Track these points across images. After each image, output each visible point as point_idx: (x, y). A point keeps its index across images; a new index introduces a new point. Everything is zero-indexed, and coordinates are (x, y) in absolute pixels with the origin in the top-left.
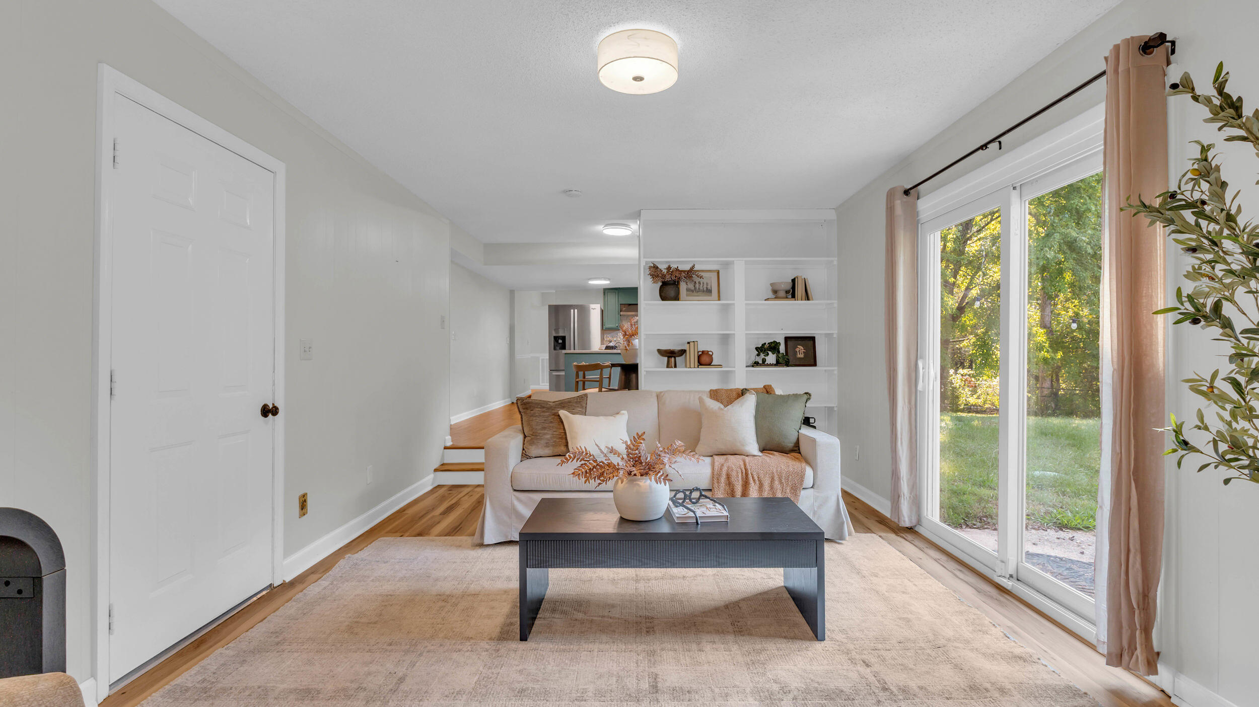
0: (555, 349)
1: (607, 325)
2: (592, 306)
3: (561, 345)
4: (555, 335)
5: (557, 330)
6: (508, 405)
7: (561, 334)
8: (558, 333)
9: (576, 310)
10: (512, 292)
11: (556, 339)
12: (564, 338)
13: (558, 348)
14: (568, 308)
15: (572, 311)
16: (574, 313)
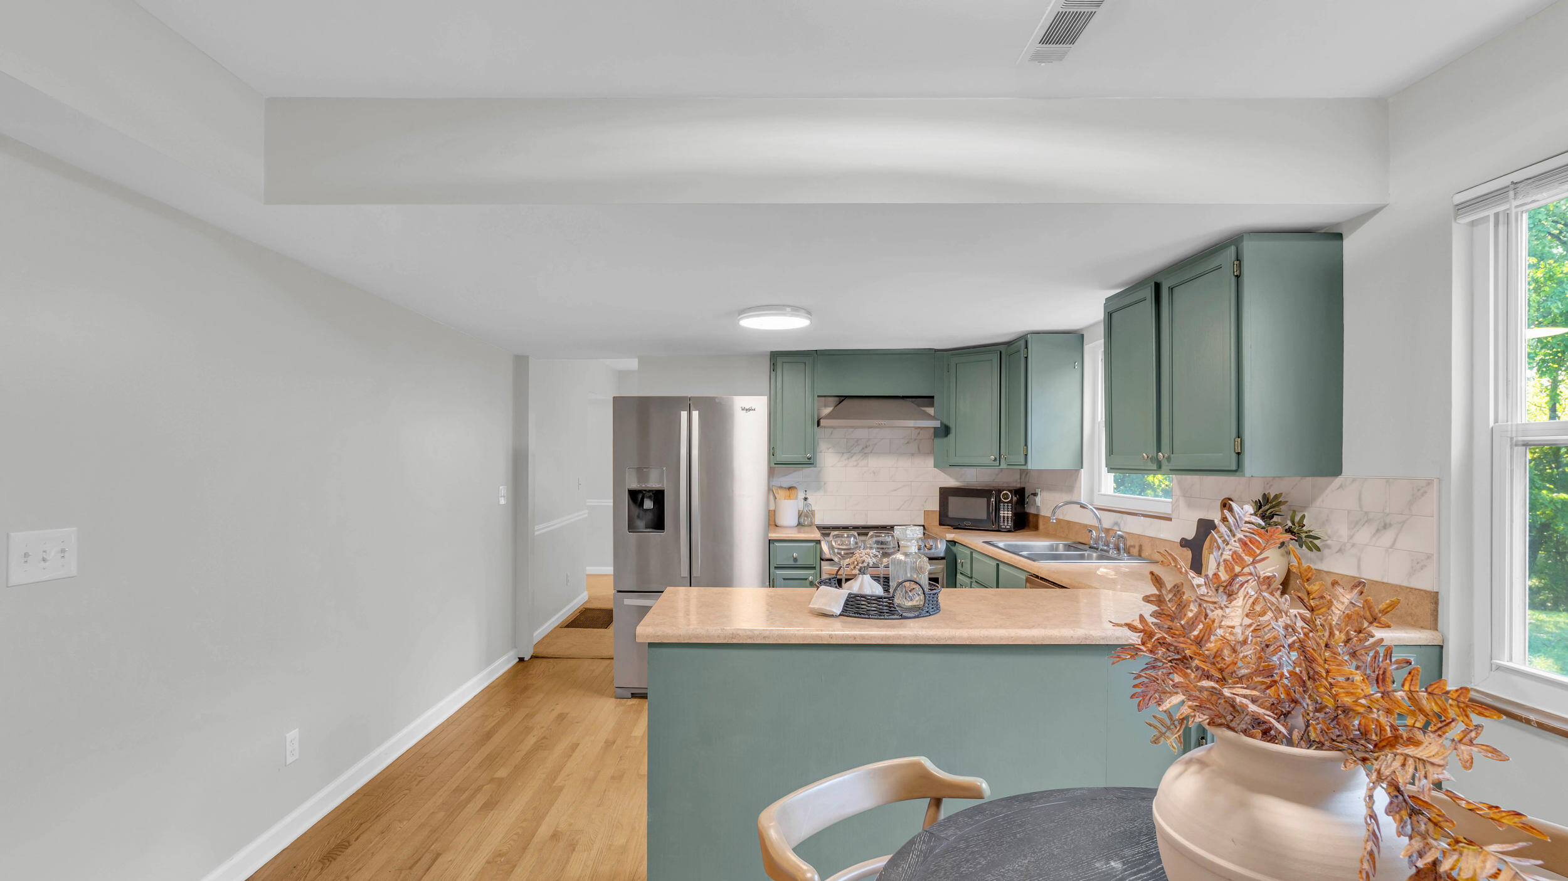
0: (632, 527)
1: (782, 457)
2: (740, 402)
3: (650, 516)
4: (635, 486)
5: (642, 472)
6: (514, 666)
7: (653, 484)
8: (646, 481)
9: (695, 414)
10: (521, 363)
11: (636, 496)
12: (658, 496)
13: (641, 524)
14: (672, 405)
15: (684, 415)
16: (690, 423)
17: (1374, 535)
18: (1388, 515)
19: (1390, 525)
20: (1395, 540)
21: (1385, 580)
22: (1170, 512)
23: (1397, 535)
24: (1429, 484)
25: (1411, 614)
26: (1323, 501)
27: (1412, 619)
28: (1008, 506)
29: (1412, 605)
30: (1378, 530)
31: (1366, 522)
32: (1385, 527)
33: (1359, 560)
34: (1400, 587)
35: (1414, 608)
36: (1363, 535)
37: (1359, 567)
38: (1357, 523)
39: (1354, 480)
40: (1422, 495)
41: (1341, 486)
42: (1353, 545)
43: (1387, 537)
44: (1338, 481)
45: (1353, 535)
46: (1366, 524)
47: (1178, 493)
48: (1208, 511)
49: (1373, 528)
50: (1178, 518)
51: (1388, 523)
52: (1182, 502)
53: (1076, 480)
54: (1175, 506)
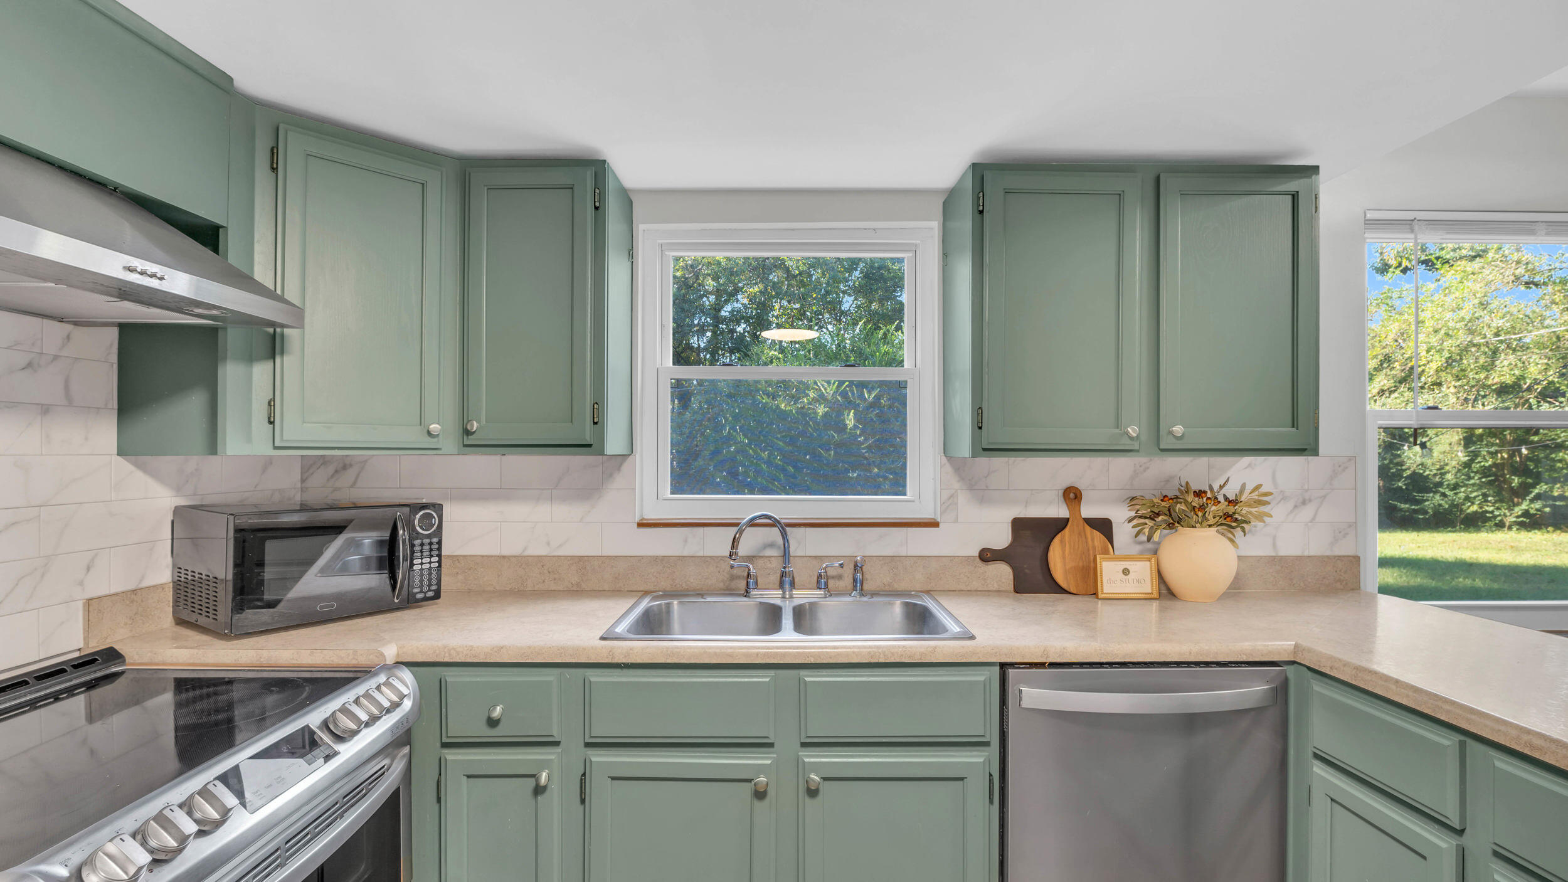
17: (1292, 512)
18: (1307, 491)
19: (1310, 500)
20: (1315, 515)
21: (1306, 554)
22: (937, 516)
23: (1318, 510)
24: (1352, 459)
27: (1341, 584)
28: (431, 544)
29: (1340, 571)
30: (1296, 507)
31: (1282, 499)
32: (1304, 503)
33: (1274, 538)
35: (1342, 574)
37: (1274, 545)
40: (1344, 470)
42: (1266, 525)
43: (1307, 513)
46: (1282, 501)
47: (956, 484)
48: (1026, 506)
49: (1290, 505)
50: (956, 521)
51: (1307, 498)
52: (963, 498)
53: (611, 475)
54: (950, 503)
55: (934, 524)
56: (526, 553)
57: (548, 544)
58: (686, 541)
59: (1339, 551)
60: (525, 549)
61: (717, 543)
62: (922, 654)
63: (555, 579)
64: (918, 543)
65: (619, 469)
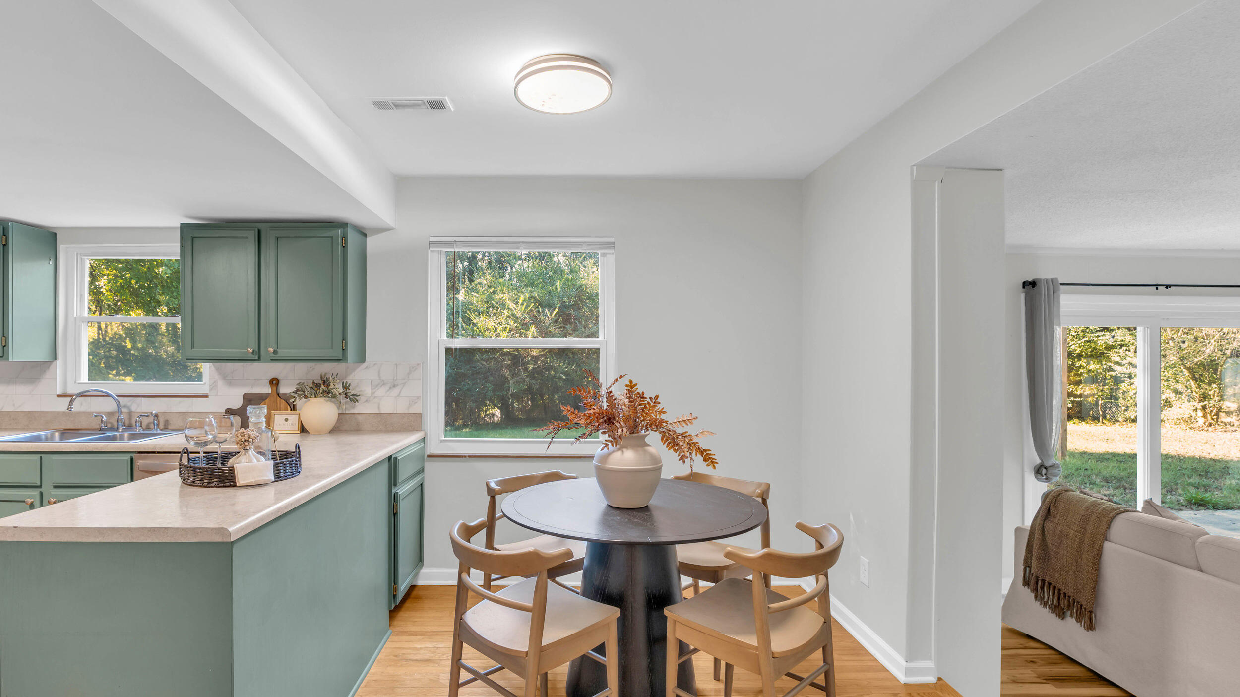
17: (388, 391)
18: (396, 380)
19: (397, 385)
20: (400, 393)
21: (395, 412)
22: (208, 392)
23: (402, 389)
24: (418, 365)
25: (411, 426)
26: (354, 376)
27: (411, 428)
30: (390, 388)
32: (394, 386)
33: (379, 404)
34: (405, 414)
35: (412, 423)
36: (381, 392)
37: (379, 408)
38: (377, 386)
39: (375, 364)
40: (414, 370)
41: (367, 367)
42: (375, 397)
43: (396, 391)
44: (364, 365)
45: (374, 392)
46: (383, 386)
47: (217, 377)
48: (252, 387)
49: (387, 388)
50: (217, 395)
51: (396, 384)
52: (220, 383)
53: (45, 371)
54: (213, 387)
55: (207, 397)
56: (3, 410)
57: (14, 405)
58: (82, 404)
59: (412, 411)
60: (2, 408)
61: (108, 406)
62: (101, 448)
63: (16, 423)
64: (198, 406)
65: (49, 367)
